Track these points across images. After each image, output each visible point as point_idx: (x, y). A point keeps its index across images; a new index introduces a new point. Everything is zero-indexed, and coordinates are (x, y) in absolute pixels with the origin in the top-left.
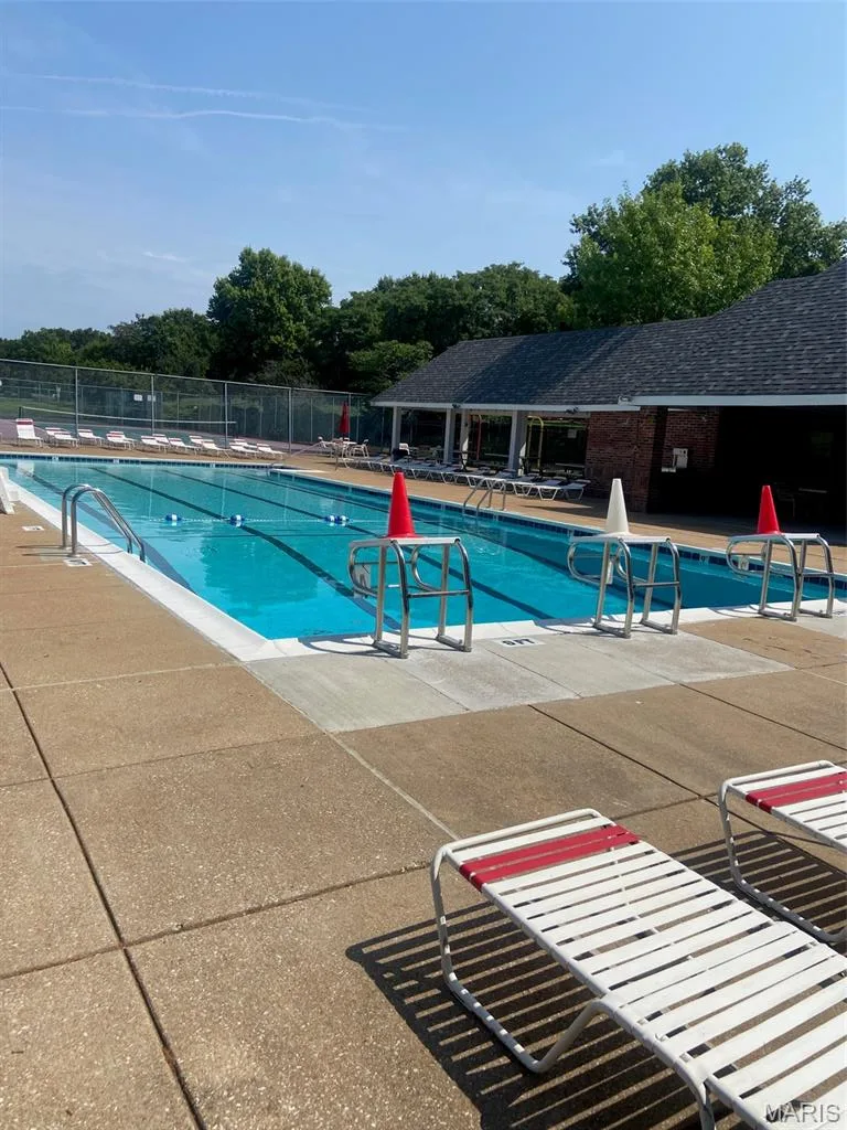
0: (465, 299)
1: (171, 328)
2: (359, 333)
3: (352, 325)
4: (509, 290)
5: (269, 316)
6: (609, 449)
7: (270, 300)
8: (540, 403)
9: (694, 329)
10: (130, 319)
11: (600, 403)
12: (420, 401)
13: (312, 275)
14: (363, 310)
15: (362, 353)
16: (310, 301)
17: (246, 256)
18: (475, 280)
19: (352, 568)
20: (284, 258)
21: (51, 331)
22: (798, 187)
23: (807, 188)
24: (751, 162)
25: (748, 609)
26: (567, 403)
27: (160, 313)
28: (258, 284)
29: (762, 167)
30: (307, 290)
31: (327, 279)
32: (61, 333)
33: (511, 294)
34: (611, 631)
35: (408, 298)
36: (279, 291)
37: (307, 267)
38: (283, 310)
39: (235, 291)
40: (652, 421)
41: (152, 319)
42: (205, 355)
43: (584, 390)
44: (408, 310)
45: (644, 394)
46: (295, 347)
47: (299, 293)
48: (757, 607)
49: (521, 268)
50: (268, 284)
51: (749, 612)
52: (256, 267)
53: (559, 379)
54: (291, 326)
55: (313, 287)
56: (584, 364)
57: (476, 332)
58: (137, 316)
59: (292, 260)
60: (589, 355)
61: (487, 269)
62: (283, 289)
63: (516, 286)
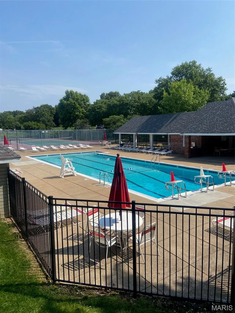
0: (128, 101)
1: (43, 110)
2: (100, 111)
3: (98, 109)
4: (139, 97)
5: (75, 108)
6: (176, 143)
7: (74, 103)
8: (158, 133)
9: (192, 114)
10: (31, 108)
11: (173, 132)
12: (127, 132)
13: (84, 96)
14: (101, 104)
15: (106, 119)
16: (84, 103)
17: (67, 92)
18: (129, 95)
19: (166, 186)
20: (76, 92)
21: (7, 112)
22: (209, 70)
23: (211, 70)
24: (197, 64)
25: (222, 184)
26: (165, 133)
27: (39, 106)
28: (71, 99)
29: (200, 65)
30: (84, 100)
31: (88, 96)
32: (10, 112)
33: (139, 99)
34: (204, 191)
35: (113, 102)
36: (76, 101)
37: (83, 94)
38: (78, 106)
39: (65, 102)
40: (188, 138)
41: (38, 107)
42: (52, 116)
43: (168, 129)
44: (114, 105)
45: (186, 133)
46: (82, 115)
47: (81, 101)
48: (224, 184)
49: (140, 92)
50: (73, 99)
51: (223, 185)
52: (69, 95)
53: (162, 127)
54: (81, 110)
55: (85, 99)
56: (168, 123)
57: (132, 109)
58: (33, 107)
59: (78, 92)
60: (168, 121)
61: (131, 92)
62: (77, 100)
63: (140, 97)
